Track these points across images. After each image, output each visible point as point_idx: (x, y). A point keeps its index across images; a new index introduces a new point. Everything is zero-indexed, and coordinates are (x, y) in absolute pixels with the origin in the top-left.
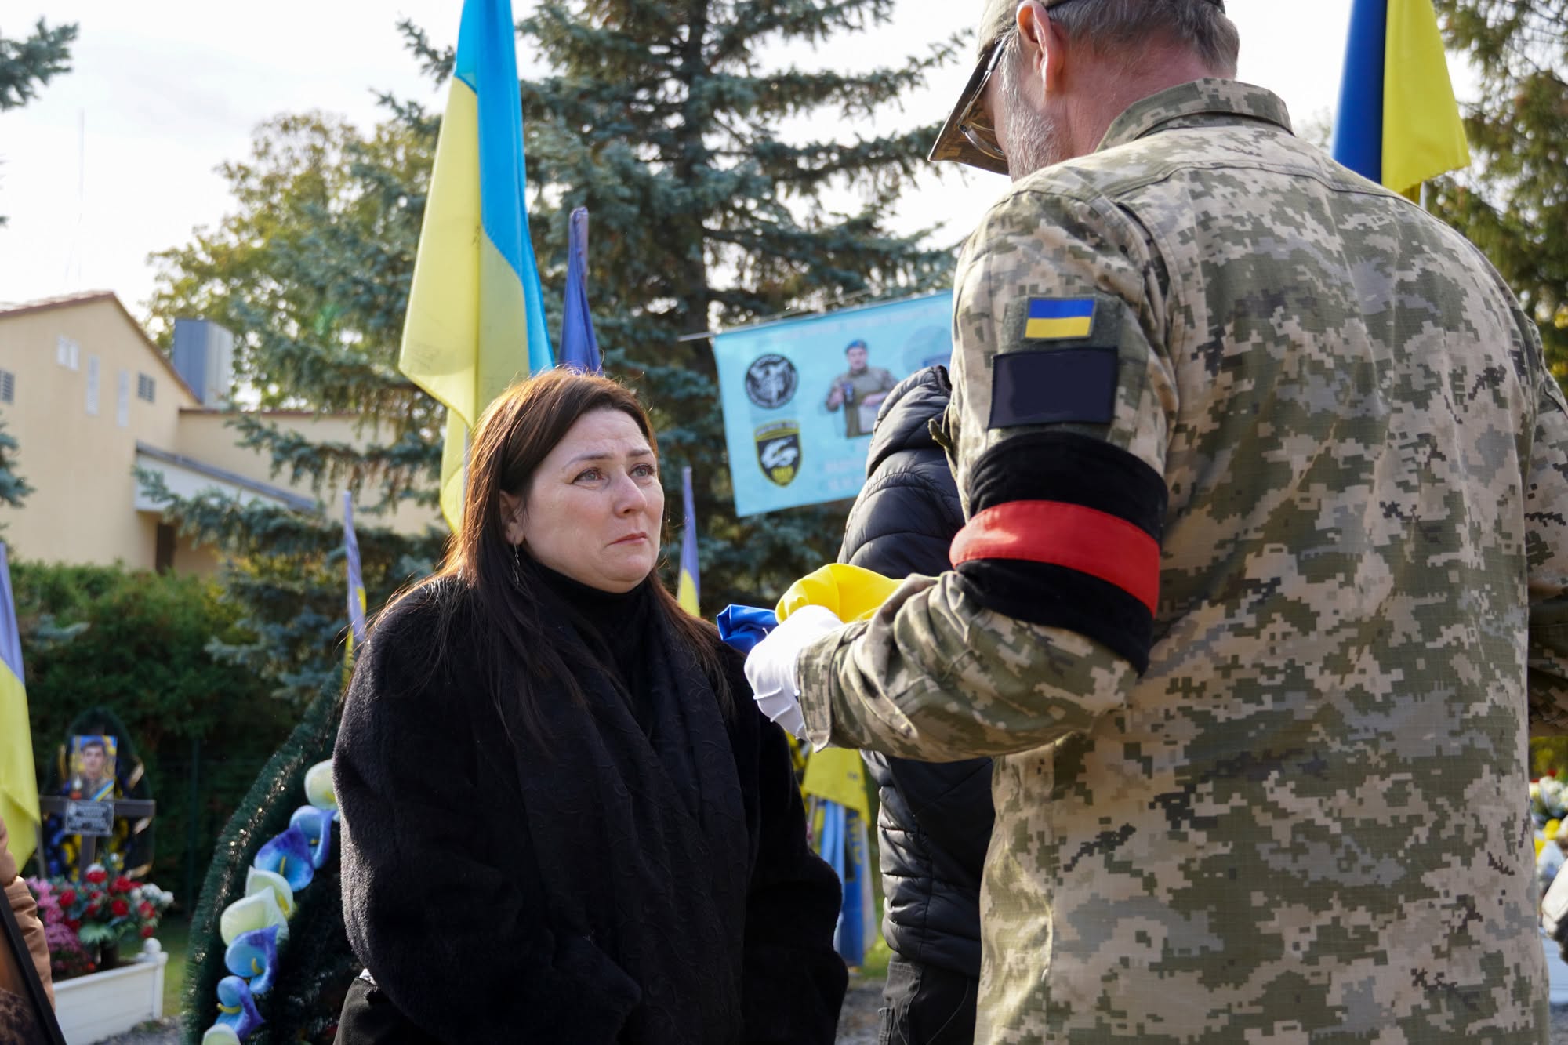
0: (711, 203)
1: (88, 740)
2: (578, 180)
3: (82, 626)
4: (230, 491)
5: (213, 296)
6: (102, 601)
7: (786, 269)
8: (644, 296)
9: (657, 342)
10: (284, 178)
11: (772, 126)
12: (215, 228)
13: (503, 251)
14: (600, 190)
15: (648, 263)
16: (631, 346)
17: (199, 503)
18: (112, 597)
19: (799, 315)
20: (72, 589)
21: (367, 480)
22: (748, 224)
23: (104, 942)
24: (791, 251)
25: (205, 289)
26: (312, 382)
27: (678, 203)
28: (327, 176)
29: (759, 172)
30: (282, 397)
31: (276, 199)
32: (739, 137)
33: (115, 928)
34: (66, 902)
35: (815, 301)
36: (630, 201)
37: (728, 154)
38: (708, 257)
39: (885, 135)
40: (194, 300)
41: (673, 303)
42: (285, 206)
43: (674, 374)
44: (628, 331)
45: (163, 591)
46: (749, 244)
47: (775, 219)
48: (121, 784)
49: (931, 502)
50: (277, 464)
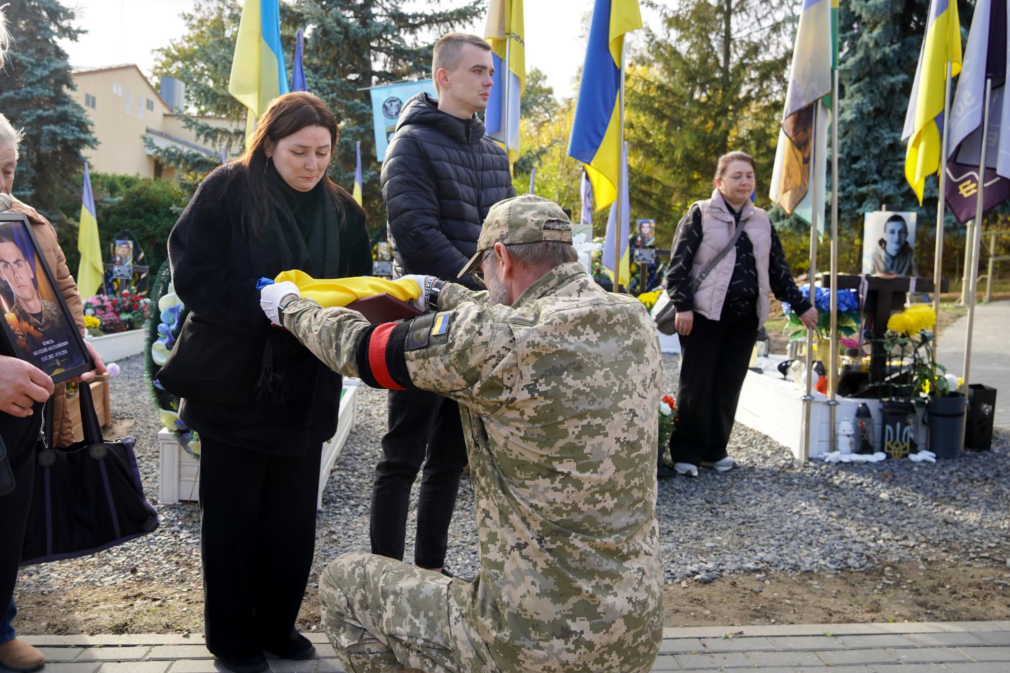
0: (373, 36)
1: (122, 242)
2: (319, 24)
3: (121, 198)
4: (180, 146)
5: (178, 68)
6: (131, 189)
7: (403, 64)
8: (345, 73)
9: (350, 91)
10: (207, 20)
11: (399, 5)
12: (179, 40)
13: (269, 45)
14: (328, 27)
15: (347, 59)
16: (340, 92)
17: (167, 150)
18: (135, 188)
19: (404, 82)
20: (119, 184)
21: (234, 142)
22: (389, 45)
23: (129, 320)
24: (405, 56)
25: (175, 65)
26: (212, 103)
27: (360, 35)
28: (225, 20)
29: (393, 23)
30: (206, 111)
31: (204, 29)
32: (386, 9)
33: (134, 314)
34: (114, 304)
35: (415, 78)
36: (340, 33)
37: (381, 16)
38: (372, 58)
39: (444, 11)
40: (170, 70)
41: (357, 76)
42: (207, 32)
43: (356, 104)
44: (339, 86)
45: (155, 187)
46: (388, 53)
47: (398, 43)
48: (135, 259)
49: (416, 144)
50: (198, 135)
